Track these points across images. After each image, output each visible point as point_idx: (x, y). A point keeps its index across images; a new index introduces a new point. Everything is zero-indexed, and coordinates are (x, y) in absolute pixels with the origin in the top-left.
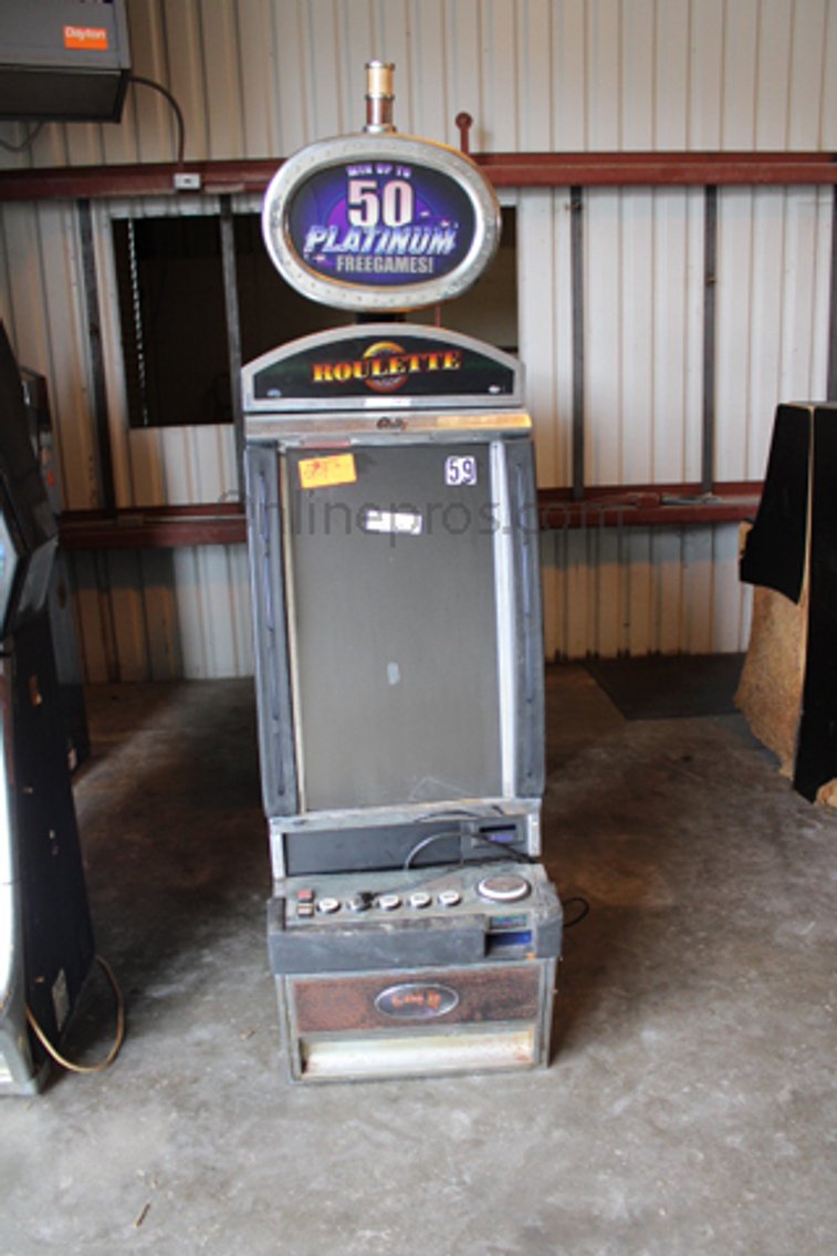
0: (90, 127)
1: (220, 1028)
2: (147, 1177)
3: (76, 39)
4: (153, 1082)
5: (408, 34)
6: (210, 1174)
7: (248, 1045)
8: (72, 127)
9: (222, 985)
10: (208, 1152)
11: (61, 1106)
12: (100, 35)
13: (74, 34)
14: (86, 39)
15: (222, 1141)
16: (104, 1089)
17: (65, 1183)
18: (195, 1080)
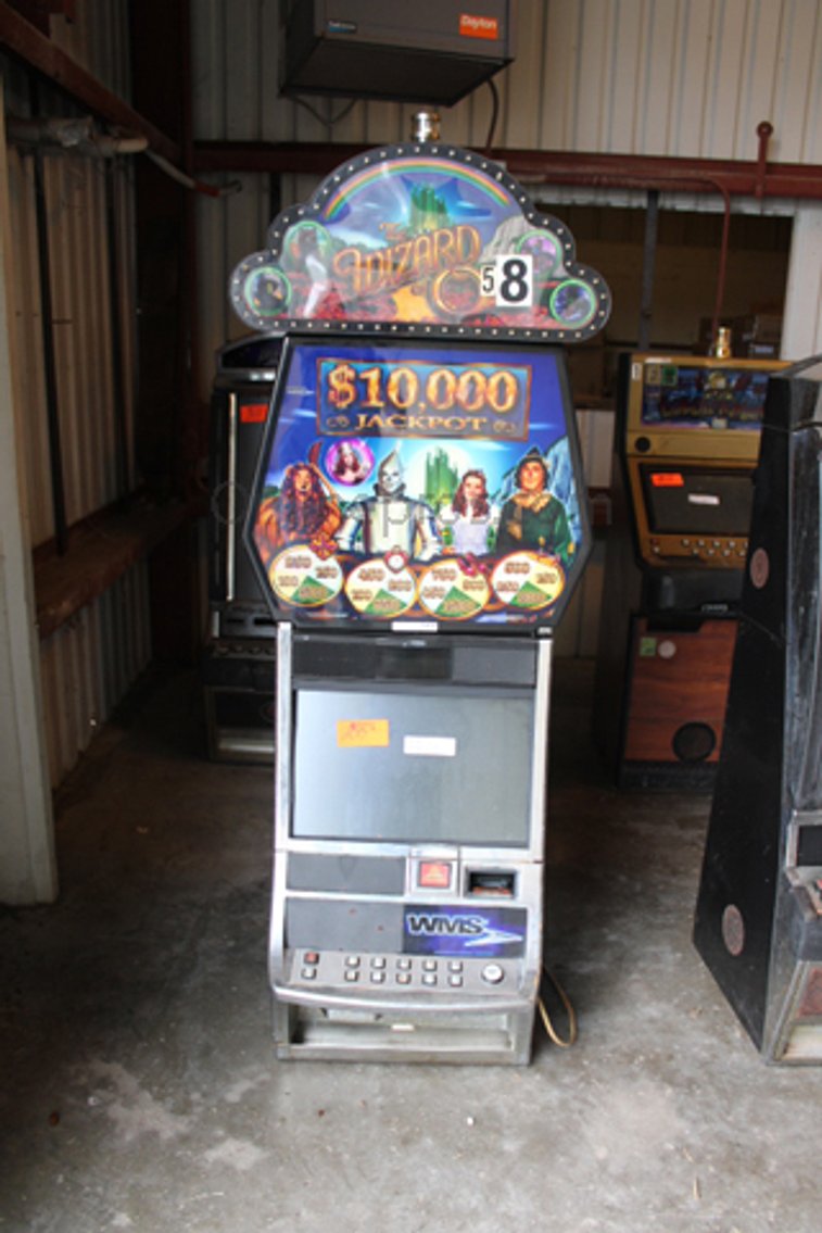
0: (391, 106)
1: (664, 1006)
2: (678, 1150)
3: (470, 28)
4: (630, 1057)
5: (710, 38)
6: (738, 1150)
7: (702, 1023)
8: (374, 105)
9: (641, 965)
10: (720, 1127)
11: (552, 1077)
12: (491, 24)
13: (469, 22)
14: (480, 28)
15: (730, 1118)
16: (586, 1063)
17: (602, 1153)
18: (671, 1057)
